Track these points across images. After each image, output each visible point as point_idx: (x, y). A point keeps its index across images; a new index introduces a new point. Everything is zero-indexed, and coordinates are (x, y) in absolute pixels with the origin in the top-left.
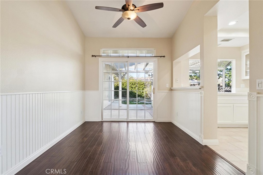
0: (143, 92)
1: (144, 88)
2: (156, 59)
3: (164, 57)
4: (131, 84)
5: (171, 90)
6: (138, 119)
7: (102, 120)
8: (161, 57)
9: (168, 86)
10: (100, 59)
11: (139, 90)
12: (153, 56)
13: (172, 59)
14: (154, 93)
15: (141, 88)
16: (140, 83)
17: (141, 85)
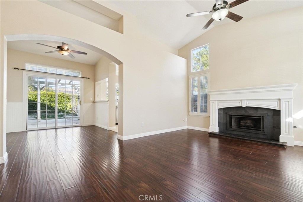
0: (66, 107)
1: (68, 101)
2: (83, 79)
3: (89, 78)
4: (49, 97)
5: (94, 102)
6: (66, 125)
7: (26, 130)
8: (86, 78)
9: (92, 99)
10: (24, 72)
11: (60, 104)
12: (80, 76)
13: (95, 81)
14: (80, 105)
15: (64, 102)
16: (62, 96)
17: (63, 98)
